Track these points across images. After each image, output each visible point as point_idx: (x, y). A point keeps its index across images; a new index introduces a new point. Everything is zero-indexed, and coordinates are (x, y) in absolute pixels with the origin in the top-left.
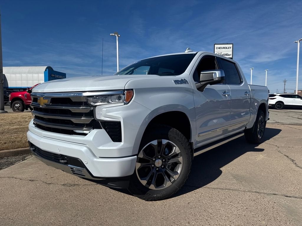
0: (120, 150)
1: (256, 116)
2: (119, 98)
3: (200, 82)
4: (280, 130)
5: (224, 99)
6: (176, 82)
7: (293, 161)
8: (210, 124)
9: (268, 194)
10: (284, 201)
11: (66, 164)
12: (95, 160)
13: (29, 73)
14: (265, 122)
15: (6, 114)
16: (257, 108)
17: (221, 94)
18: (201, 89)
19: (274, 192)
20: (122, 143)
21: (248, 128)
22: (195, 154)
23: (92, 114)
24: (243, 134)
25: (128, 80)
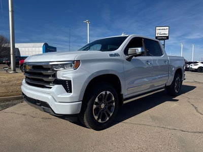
0: (71, 97)
1: (173, 77)
2: (71, 66)
3: (128, 55)
4: (195, 87)
5: (148, 66)
6: (111, 55)
7: (196, 108)
8: (136, 82)
9: (170, 129)
10: (179, 134)
11: (40, 105)
12: (56, 103)
13: (33, 47)
14: (182, 82)
15: (17, 74)
16: (174, 72)
17: (144, 62)
18: (129, 59)
19: (174, 128)
20: (72, 94)
21: (167, 85)
22: (125, 102)
23: (54, 75)
24: (164, 89)
25: (77, 54)
